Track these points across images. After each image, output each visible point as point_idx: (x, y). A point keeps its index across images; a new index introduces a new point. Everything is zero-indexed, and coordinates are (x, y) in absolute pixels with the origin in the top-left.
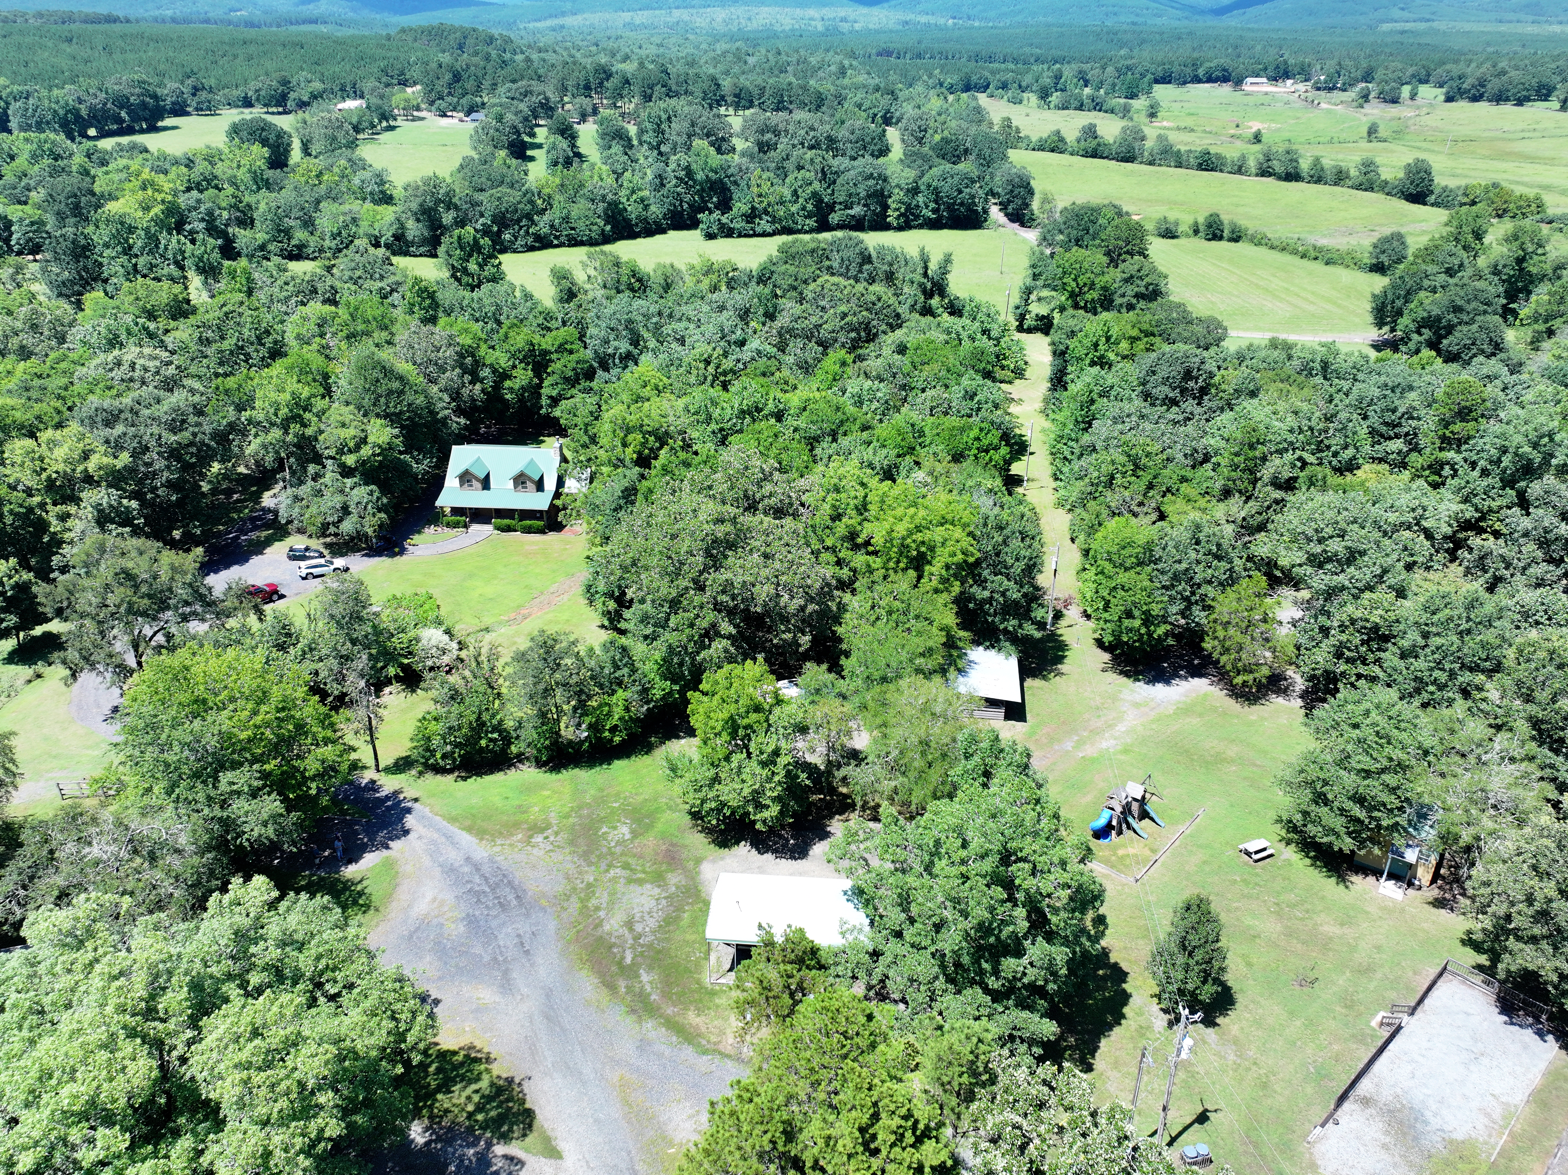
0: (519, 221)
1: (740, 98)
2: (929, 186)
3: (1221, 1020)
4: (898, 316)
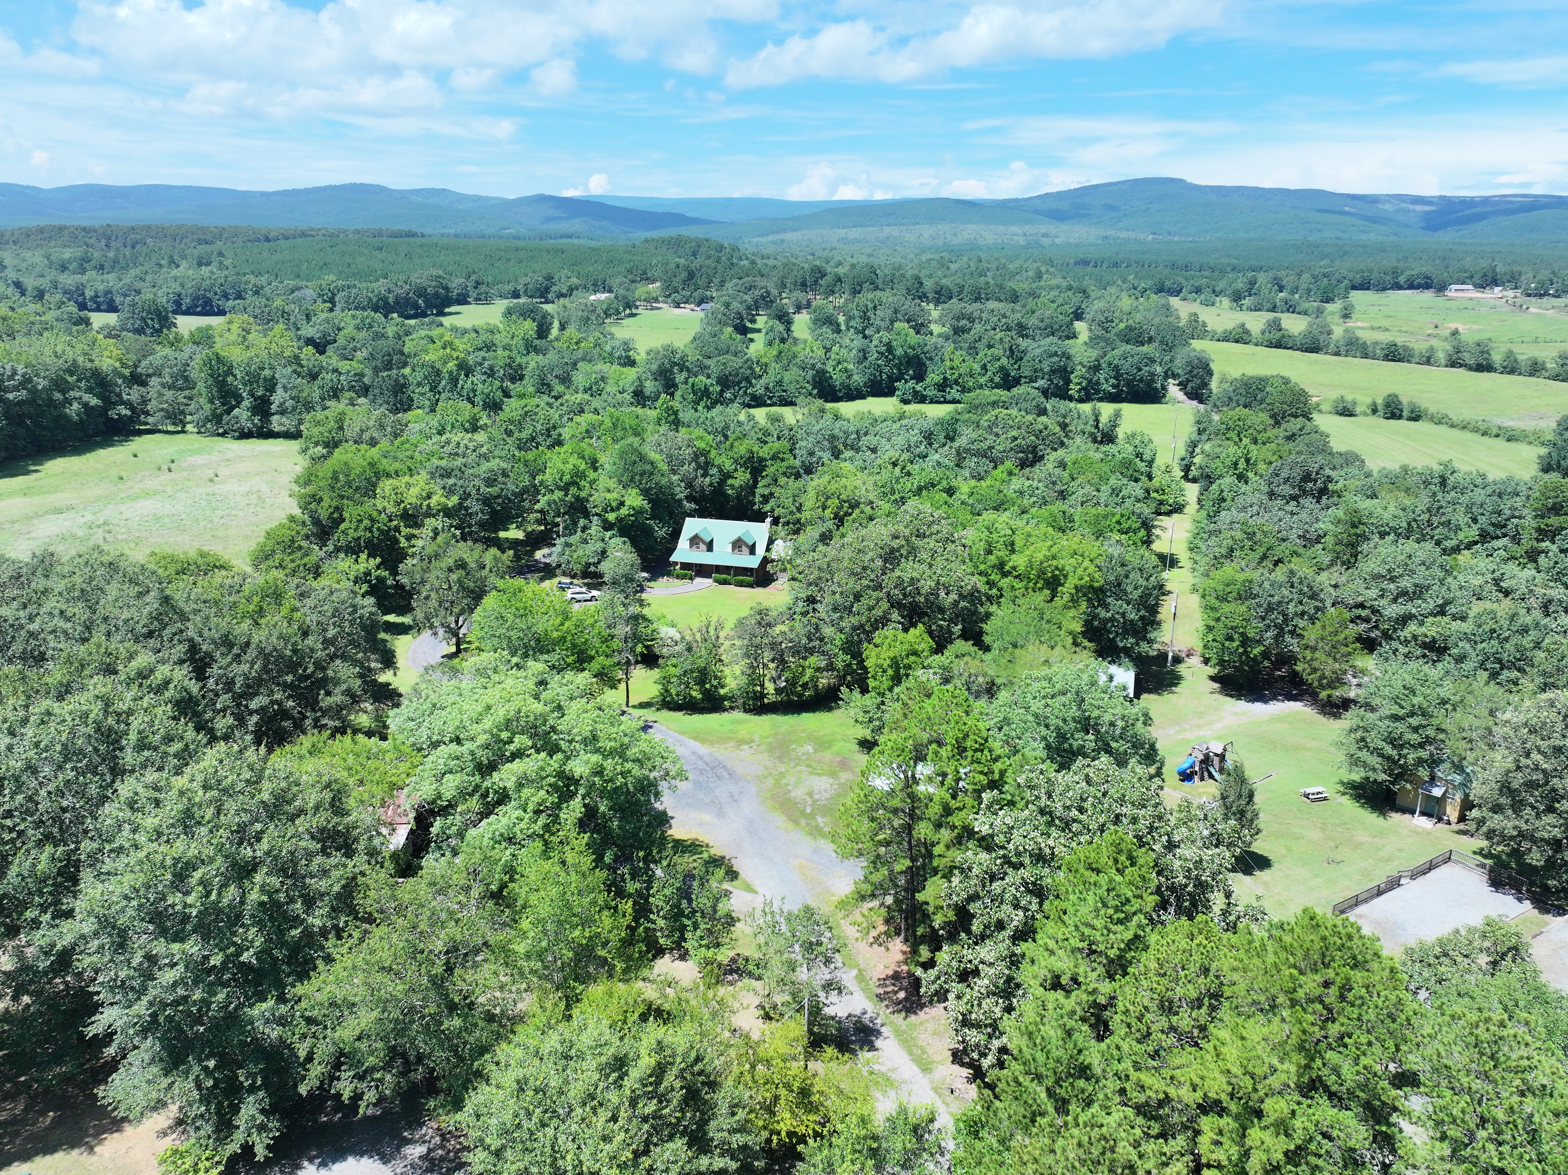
0: (739, 383)
1: (941, 296)
2: (1110, 364)
3: (1257, 873)
4: (1062, 444)
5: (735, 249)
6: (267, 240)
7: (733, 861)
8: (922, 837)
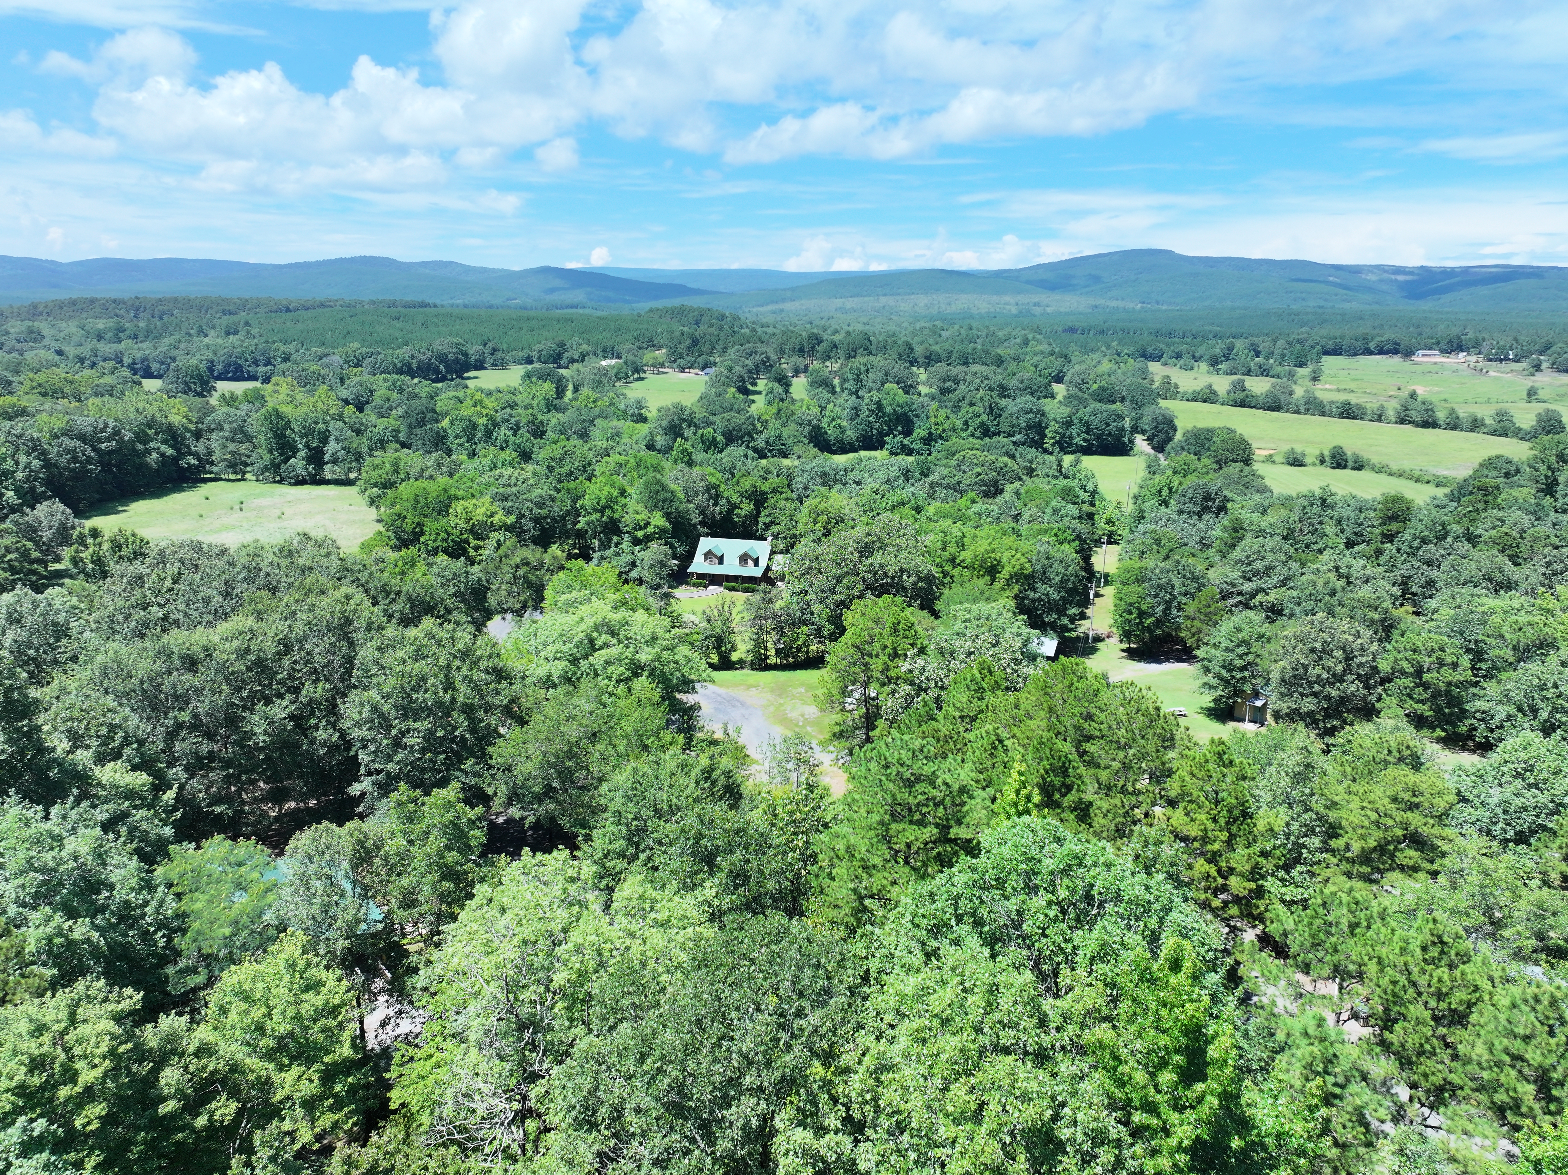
1: (930, 360)
2: (1081, 420)
4: (1020, 479)
5: (736, 318)
6: (288, 310)
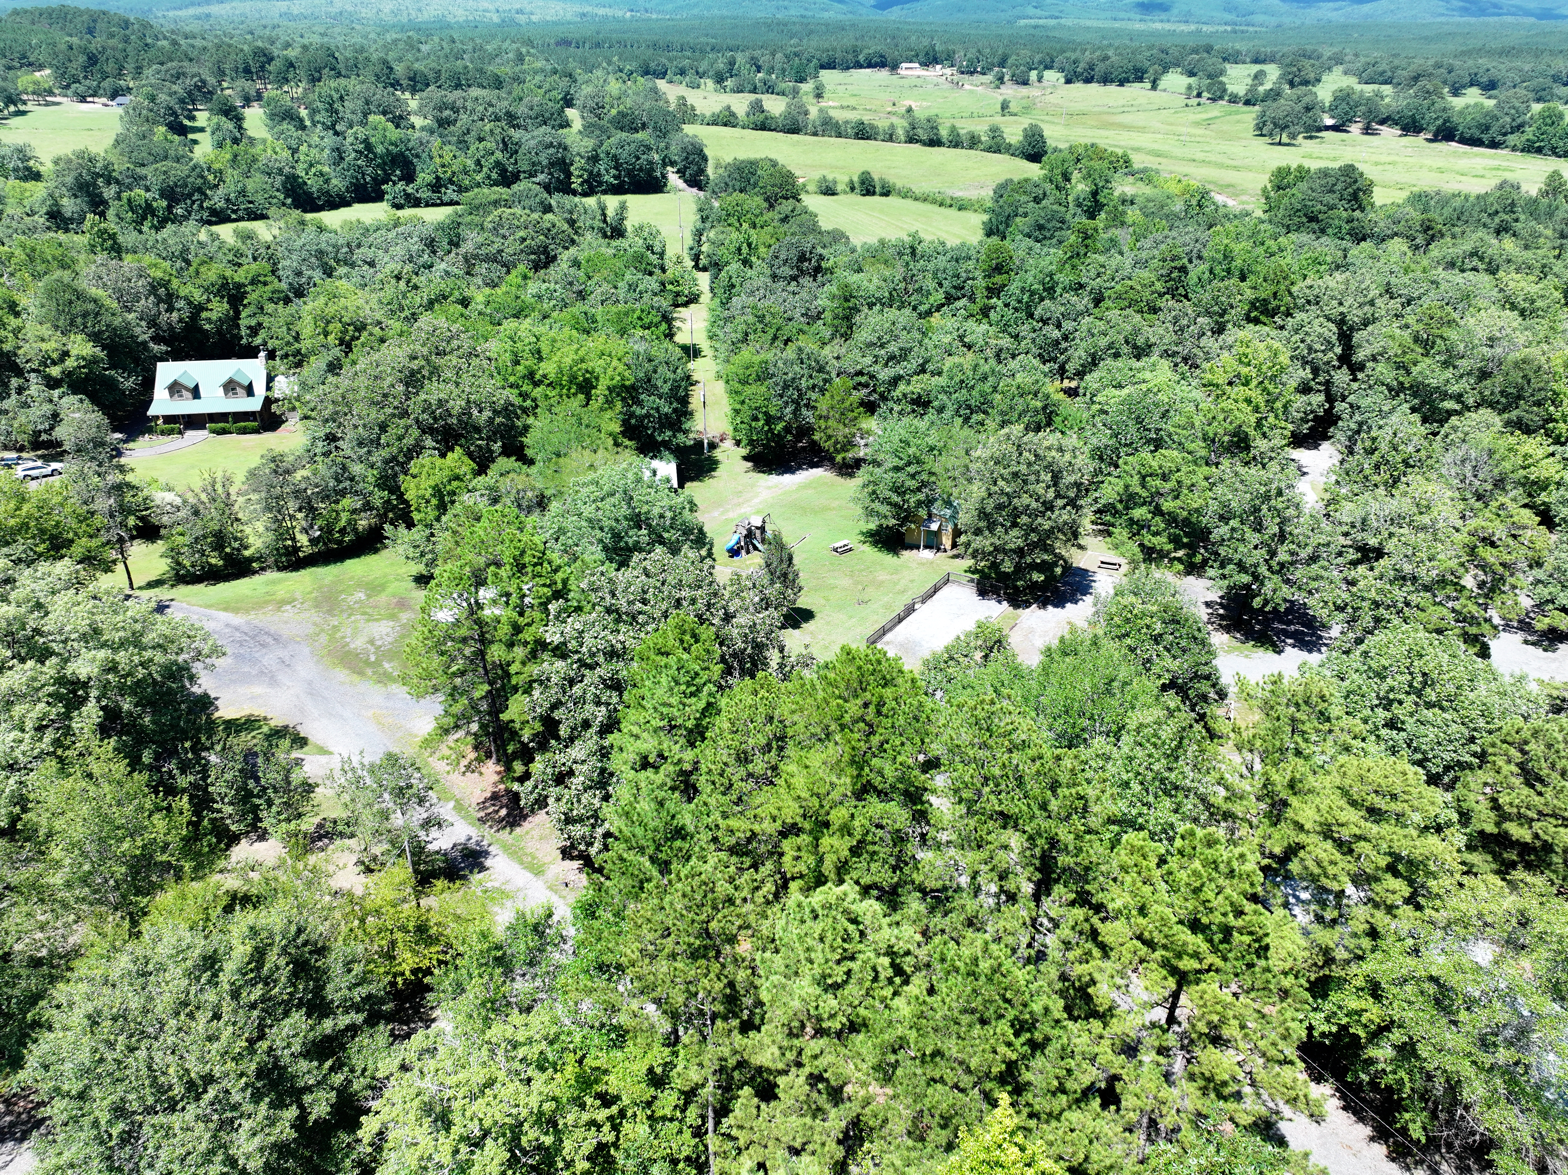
0: (190, 196)
1: (417, 83)
2: (608, 154)
3: (804, 625)
4: (573, 242)
7: (299, 728)
8: (496, 659)
